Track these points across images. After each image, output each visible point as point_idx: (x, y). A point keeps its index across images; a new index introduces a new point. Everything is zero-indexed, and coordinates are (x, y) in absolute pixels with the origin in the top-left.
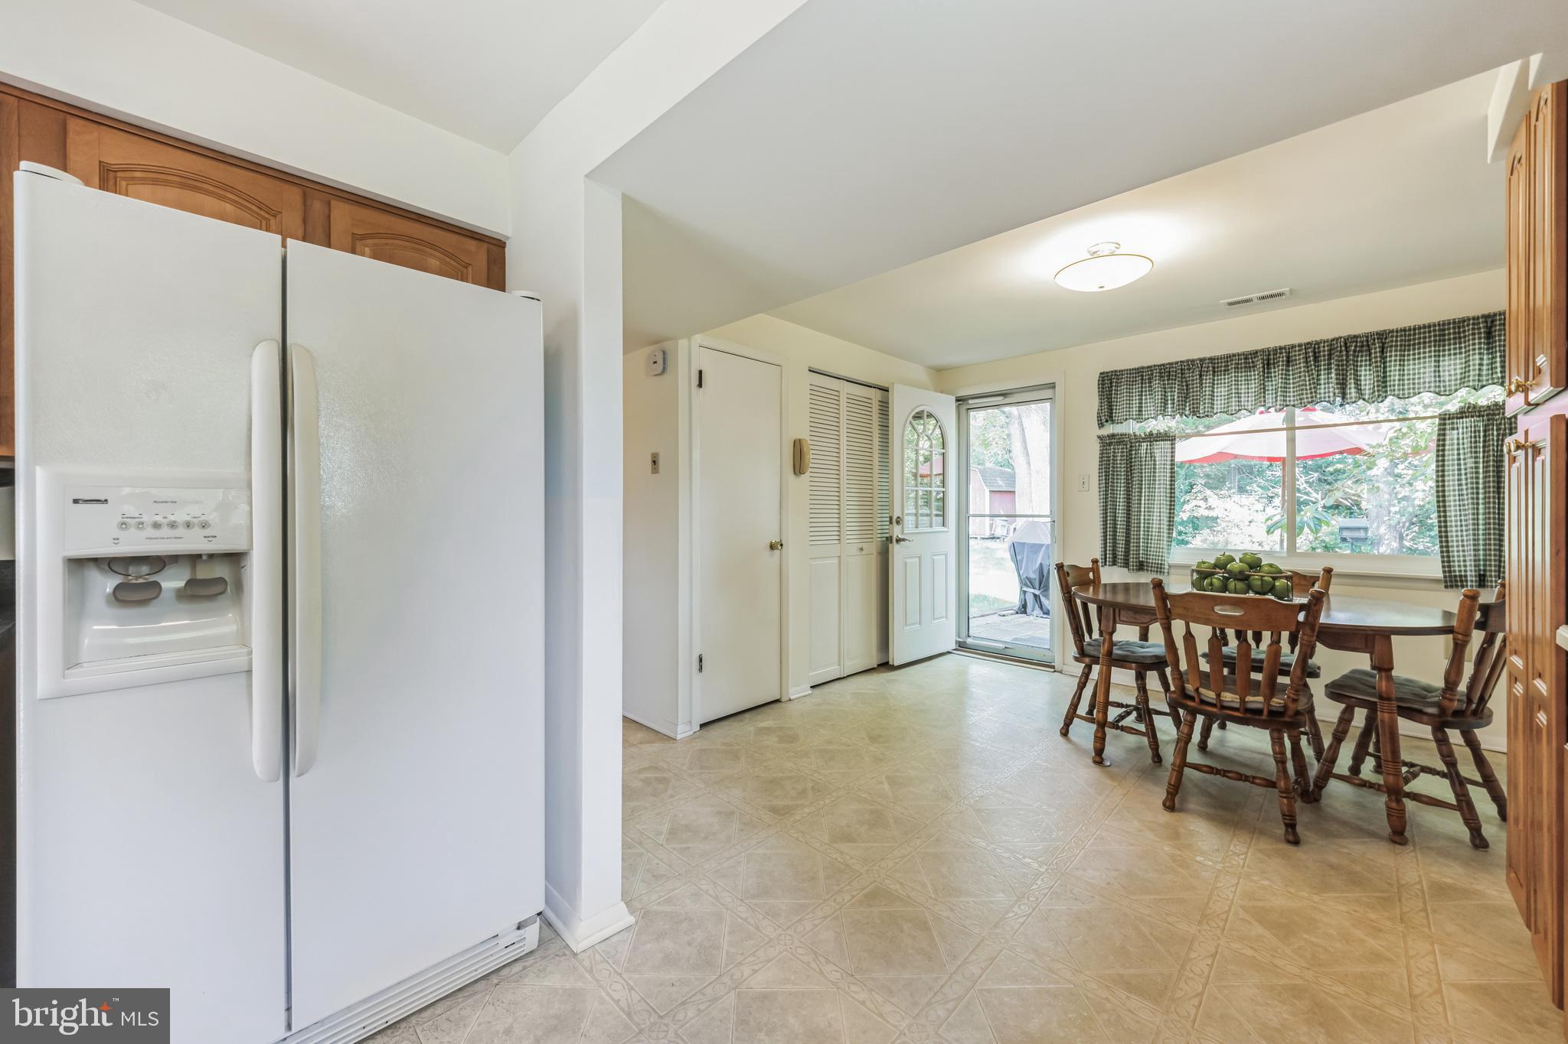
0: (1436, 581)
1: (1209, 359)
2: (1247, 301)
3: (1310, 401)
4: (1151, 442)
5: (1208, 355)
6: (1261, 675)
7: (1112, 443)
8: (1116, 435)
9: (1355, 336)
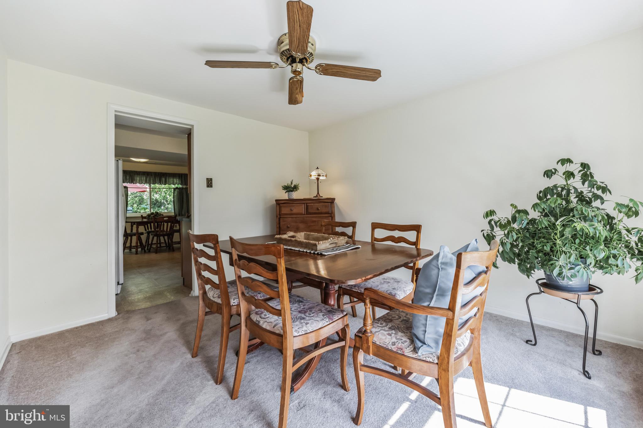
3: (154, 183)
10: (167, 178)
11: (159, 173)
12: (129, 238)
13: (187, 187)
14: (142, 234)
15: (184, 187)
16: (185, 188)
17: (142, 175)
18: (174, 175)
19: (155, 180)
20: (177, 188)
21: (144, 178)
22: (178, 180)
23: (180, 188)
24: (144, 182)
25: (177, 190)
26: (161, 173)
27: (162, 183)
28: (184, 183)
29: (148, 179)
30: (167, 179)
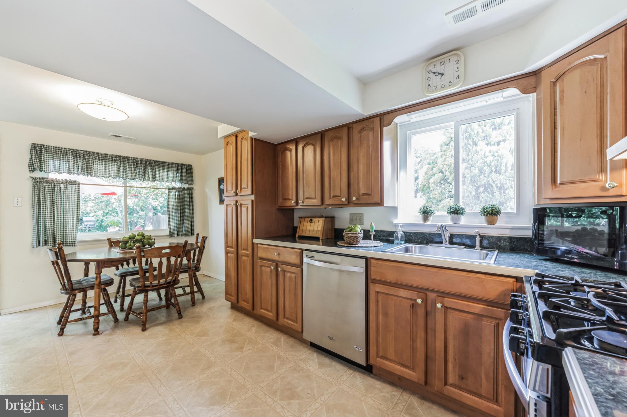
0: (167, 236)
1: (96, 153)
2: (119, 137)
3: (133, 178)
4: (66, 184)
5: (96, 151)
6: (139, 275)
7: (42, 182)
8: (44, 178)
9: (148, 160)
10: (157, 169)
11: (142, 160)
12: (79, 296)
13: (191, 186)
14: (110, 282)
15: (186, 186)
16: (188, 189)
17: (109, 160)
18: (169, 166)
19: (135, 171)
20: (173, 189)
21: (115, 168)
22: (175, 174)
23: (178, 189)
24: (113, 175)
25: (174, 191)
26: (146, 160)
27: (147, 178)
28: (185, 180)
29: (121, 169)
30: (157, 172)
